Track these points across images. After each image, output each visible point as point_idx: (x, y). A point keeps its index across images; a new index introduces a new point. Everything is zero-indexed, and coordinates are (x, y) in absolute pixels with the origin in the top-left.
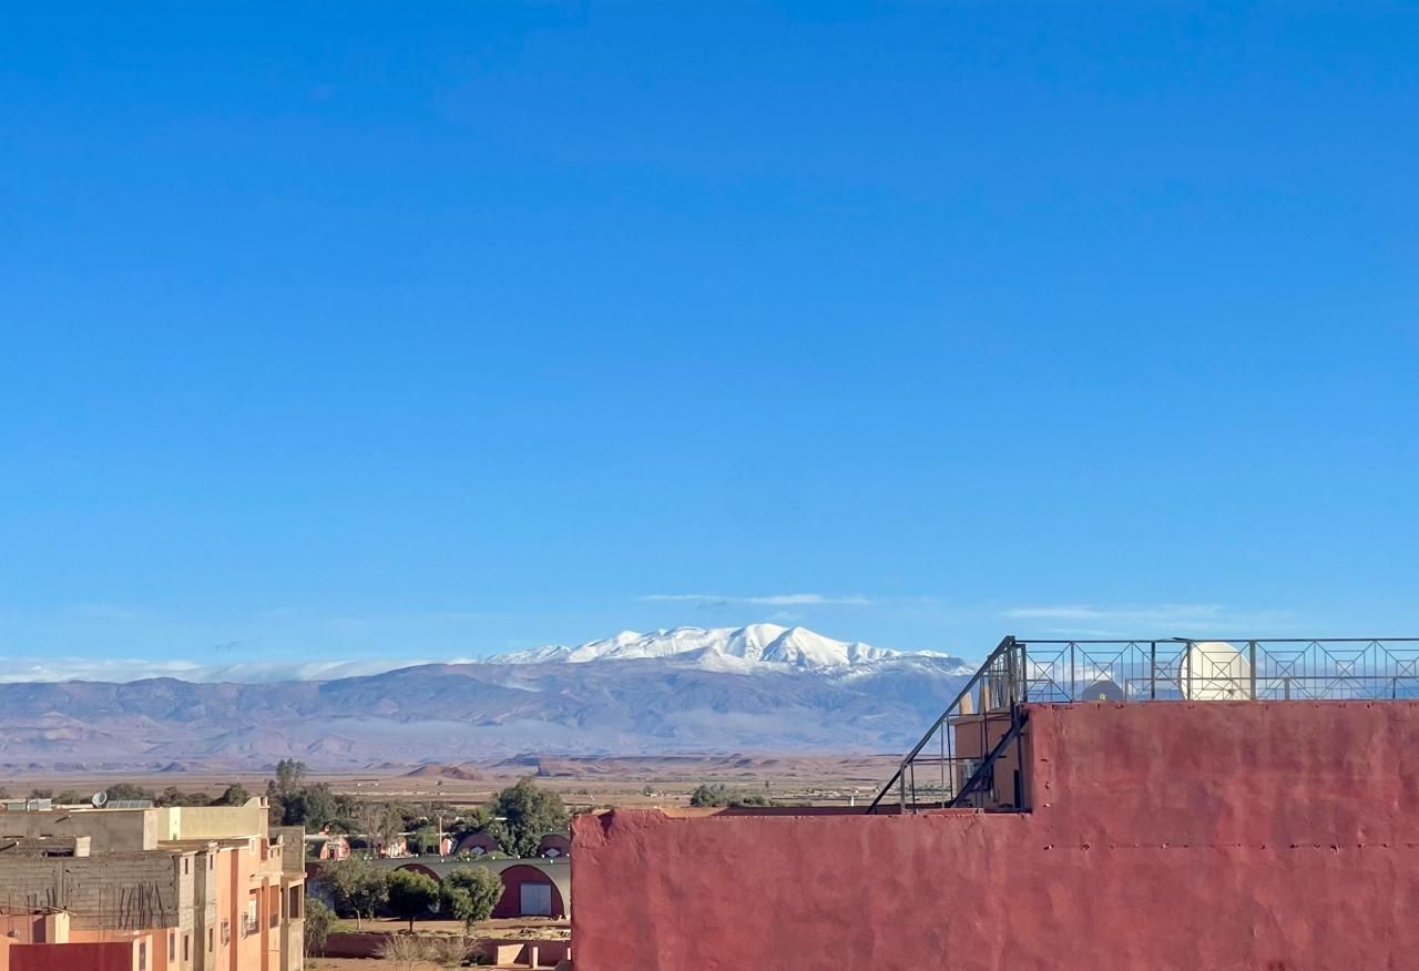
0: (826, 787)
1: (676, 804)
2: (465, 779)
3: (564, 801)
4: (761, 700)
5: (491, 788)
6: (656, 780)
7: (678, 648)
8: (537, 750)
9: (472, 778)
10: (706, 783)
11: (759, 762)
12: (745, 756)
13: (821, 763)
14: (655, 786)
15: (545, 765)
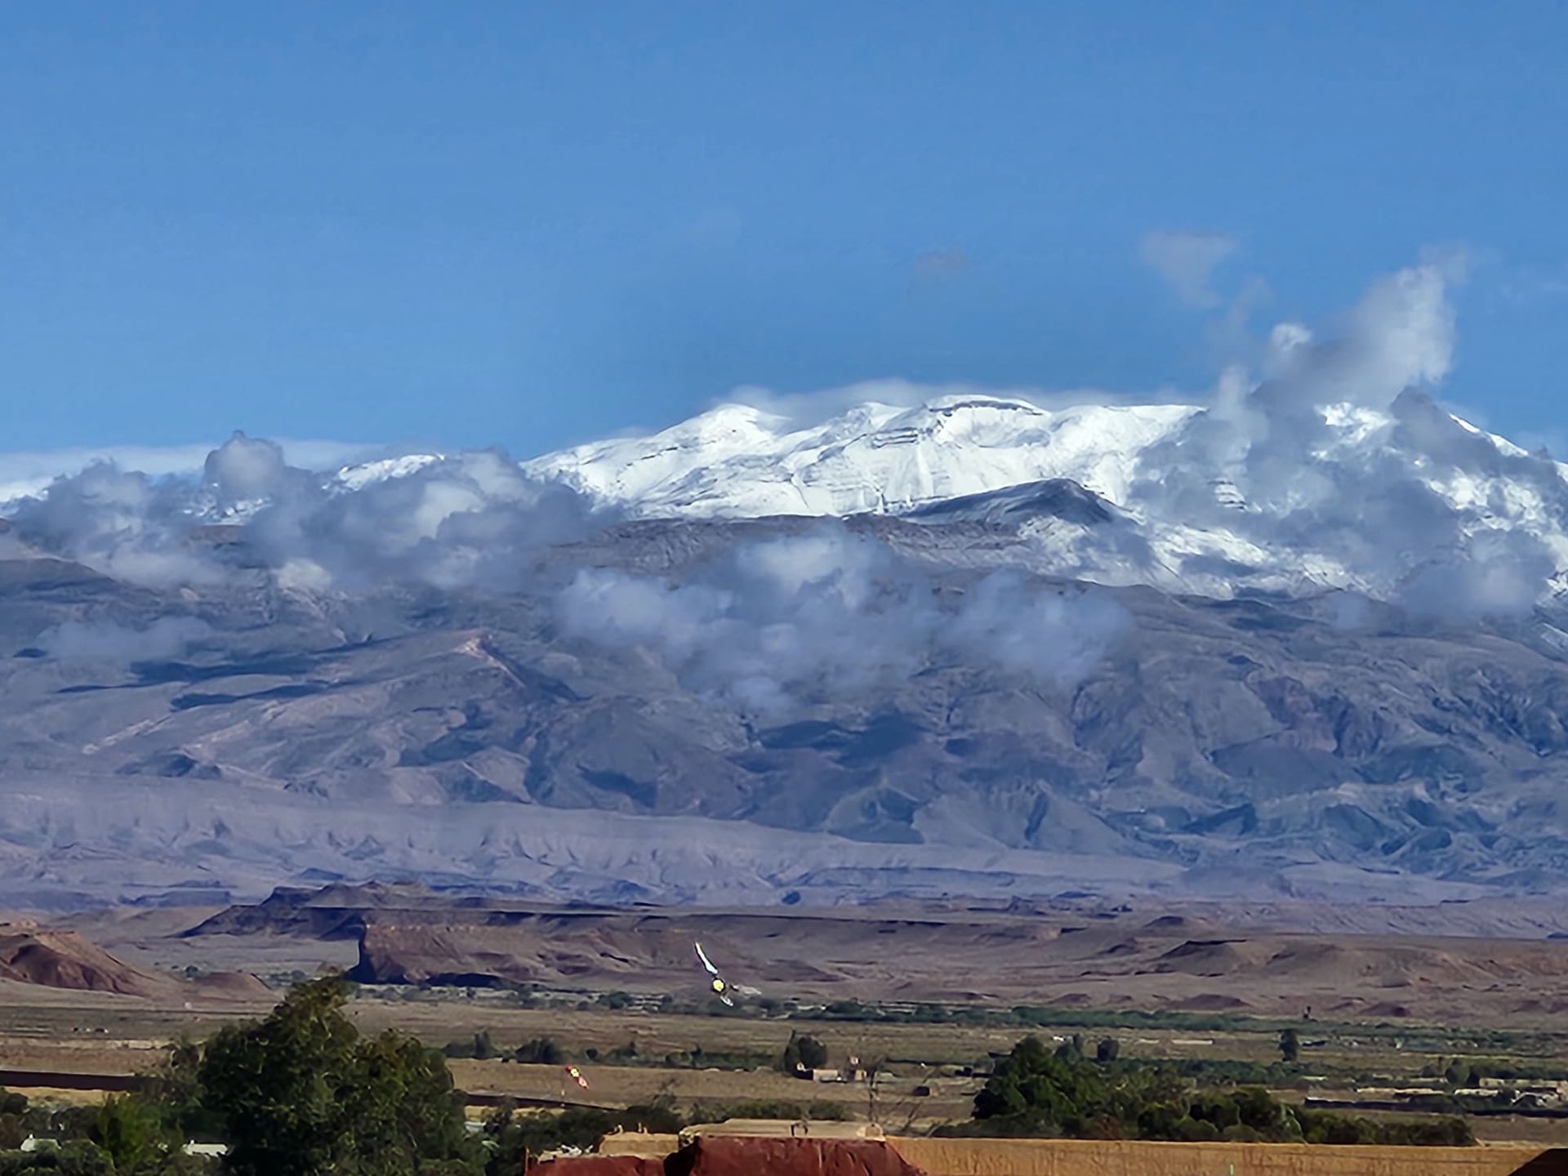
0: (1525, 1063)
1: (914, 1112)
2: (60, 982)
3: (462, 1083)
4: (1276, 705)
5: (163, 1022)
6: (845, 1013)
7: (940, 479)
8: (358, 873)
9: (90, 977)
10: (1039, 1032)
11: (1255, 951)
12: (1201, 927)
13: (1507, 961)
14: (829, 1036)
15: (385, 934)
